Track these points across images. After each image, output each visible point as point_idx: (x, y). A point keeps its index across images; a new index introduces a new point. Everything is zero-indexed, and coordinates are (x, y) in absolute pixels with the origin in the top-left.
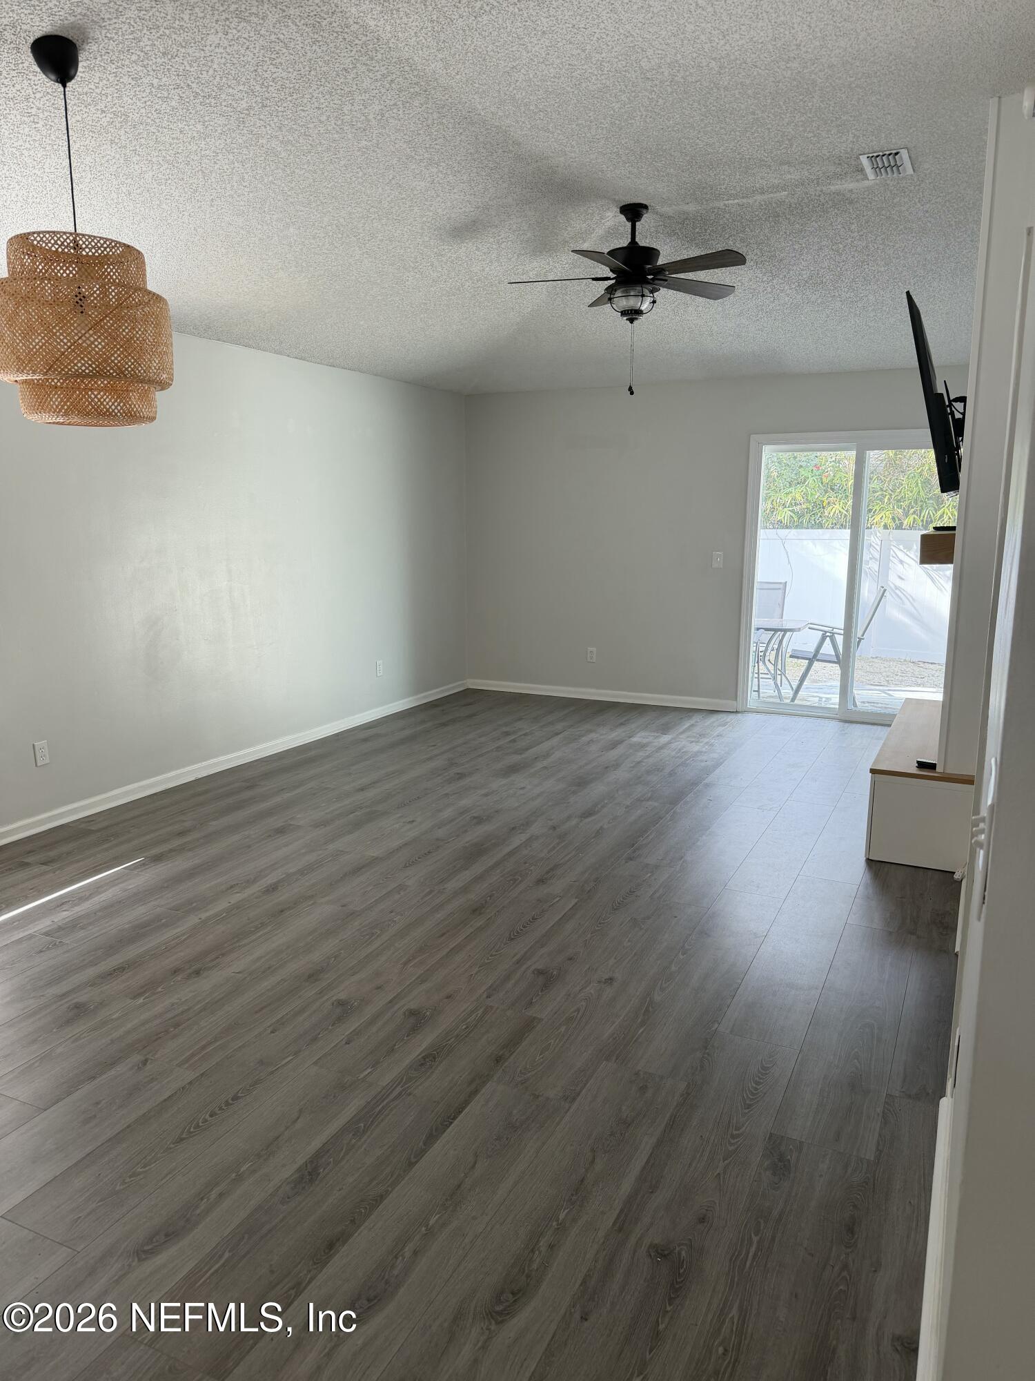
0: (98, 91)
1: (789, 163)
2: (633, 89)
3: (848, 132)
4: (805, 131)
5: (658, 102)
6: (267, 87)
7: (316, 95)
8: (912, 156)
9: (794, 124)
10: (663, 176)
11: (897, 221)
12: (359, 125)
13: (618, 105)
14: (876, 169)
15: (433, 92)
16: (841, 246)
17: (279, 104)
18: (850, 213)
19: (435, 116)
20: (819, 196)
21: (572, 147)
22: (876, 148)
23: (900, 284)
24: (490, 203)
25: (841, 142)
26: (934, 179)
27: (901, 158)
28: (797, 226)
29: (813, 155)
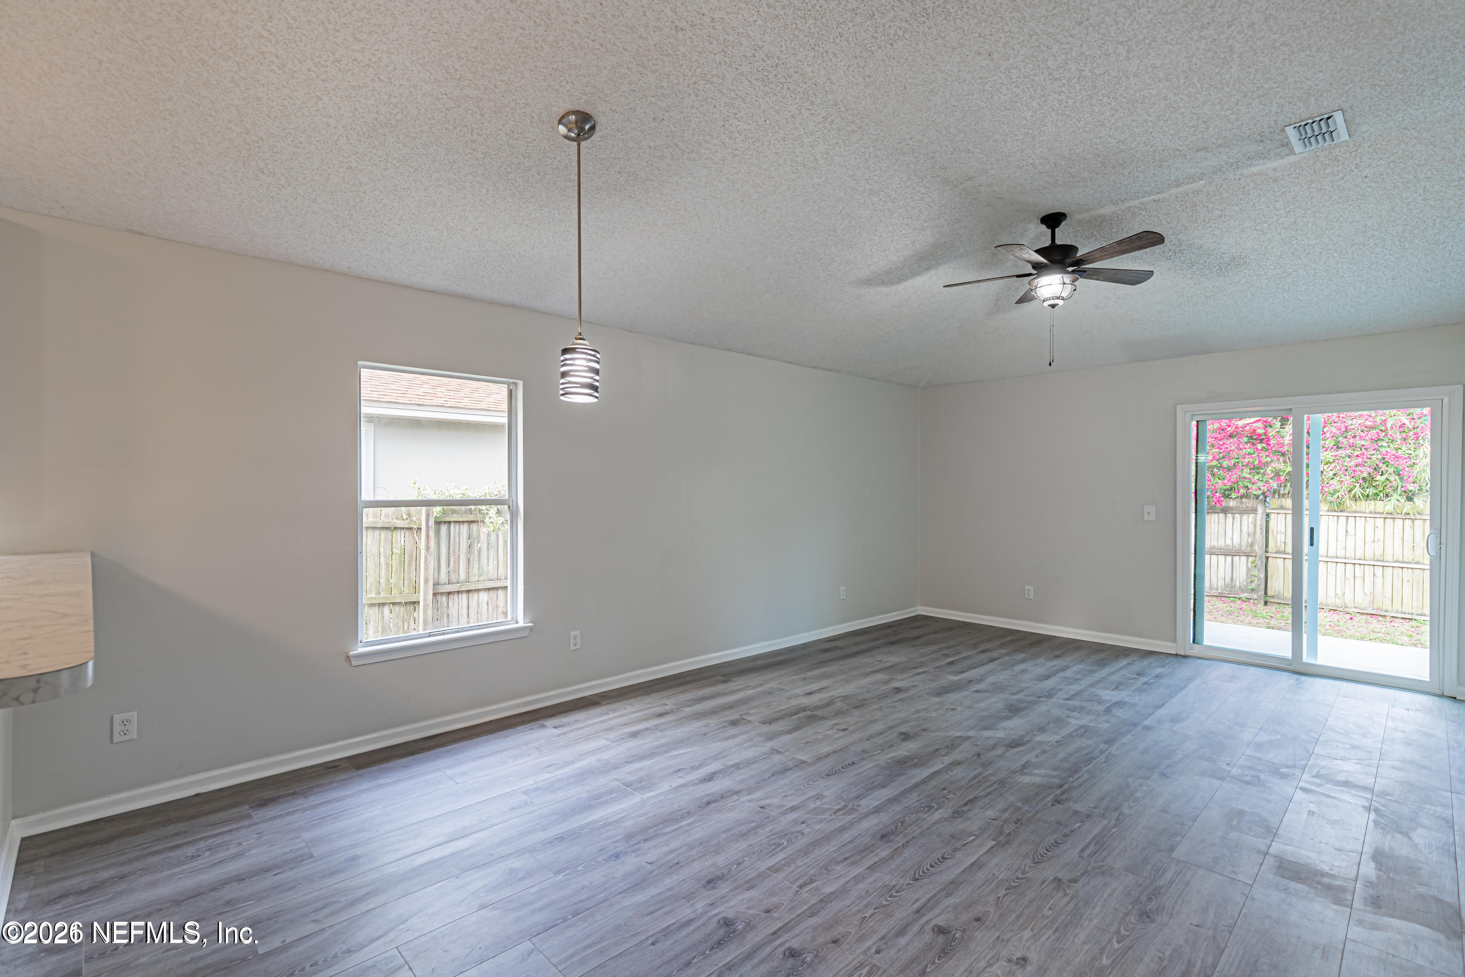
0: (613, 155)
1: (1205, 149)
2: (1042, 93)
3: (1271, 102)
4: (1221, 109)
5: (1067, 102)
6: (735, 139)
7: (772, 142)
8: (1348, 118)
9: (1209, 103)
10: (1078, 182)
11: (1330, 191)
12: (810, 164)
13: (1030, 114)
14: (1305, 140)
15: (867, 128)
16: (1265, 225)
17: (746, 153)
18: (1274, 191)
19: (871, 150)
20: (1239, 179)
21: (992, 164)
22: (1304, 116)
23: (1335, 254)
24: (926, 224)
25: (1263, 116)
26: (1375, 141)
27: (1335, 123)
28: (1217, 212)
29: (1231, 136)
